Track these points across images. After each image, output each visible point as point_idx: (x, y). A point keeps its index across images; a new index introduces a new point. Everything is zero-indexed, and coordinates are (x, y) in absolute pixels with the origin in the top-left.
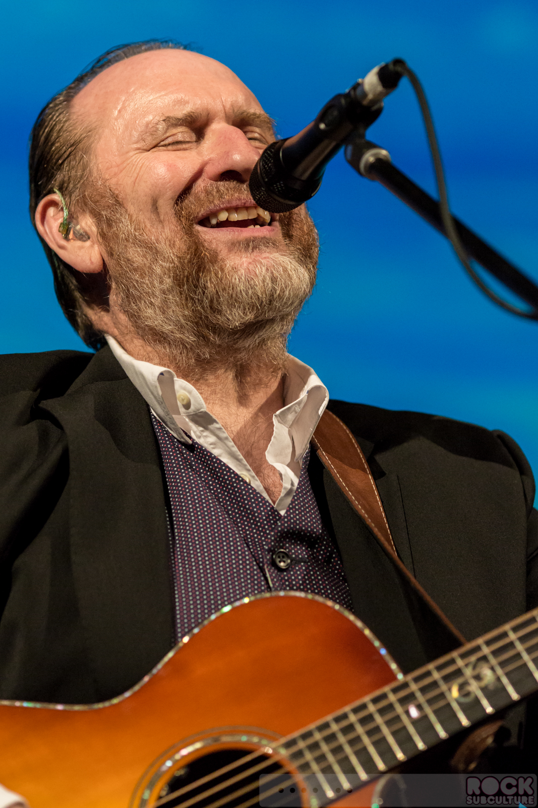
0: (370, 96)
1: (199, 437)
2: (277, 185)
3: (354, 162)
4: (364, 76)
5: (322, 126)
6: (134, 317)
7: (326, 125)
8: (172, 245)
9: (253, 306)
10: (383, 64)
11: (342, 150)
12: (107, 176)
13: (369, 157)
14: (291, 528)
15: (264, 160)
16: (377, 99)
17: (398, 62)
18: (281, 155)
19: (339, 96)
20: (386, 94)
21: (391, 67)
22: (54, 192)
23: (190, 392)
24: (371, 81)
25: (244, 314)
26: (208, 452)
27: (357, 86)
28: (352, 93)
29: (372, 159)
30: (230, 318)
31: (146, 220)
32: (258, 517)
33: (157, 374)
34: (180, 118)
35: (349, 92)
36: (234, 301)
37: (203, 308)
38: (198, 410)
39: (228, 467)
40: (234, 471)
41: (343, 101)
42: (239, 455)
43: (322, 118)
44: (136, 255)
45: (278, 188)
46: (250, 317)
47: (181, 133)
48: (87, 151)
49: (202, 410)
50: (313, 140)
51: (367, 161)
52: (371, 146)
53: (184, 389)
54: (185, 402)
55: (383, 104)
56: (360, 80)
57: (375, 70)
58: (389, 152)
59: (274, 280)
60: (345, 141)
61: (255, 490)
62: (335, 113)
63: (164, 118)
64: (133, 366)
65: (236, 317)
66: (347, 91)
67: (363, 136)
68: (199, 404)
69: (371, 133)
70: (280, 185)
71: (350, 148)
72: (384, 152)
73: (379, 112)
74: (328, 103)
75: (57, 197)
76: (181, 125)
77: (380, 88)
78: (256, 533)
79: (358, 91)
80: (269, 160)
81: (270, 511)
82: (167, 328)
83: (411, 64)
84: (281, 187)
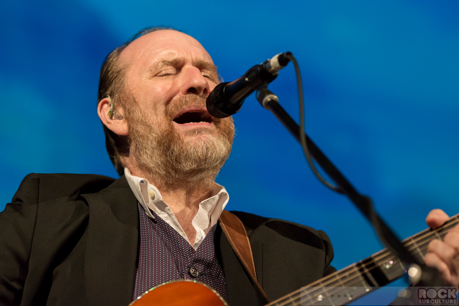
0: (273, 68)
1: (160, 214)
2: (220, 105)
3: (260, 99)
4: (271, 58)
5: (247, 79)
6: (138, 159)
7: (249, 79)
8: (159, 126)
9: (196, 161)
10: (281, 53)
11: (255, 92)
12: (131, 89)
13: (268, 98)
14: (199, 257)
15: (215, 91)
16: (275, 71)
17: (289, 53)
18: (224, 90)
19: (257, 66)
20: (281, 69)
21: (285, 55)
22: (108, 97)
23: (155, 191)
24: (274, 61)
25: (191, 164)
26: (163, 221)
27: (267, 62)
28: (264, 65)
29: (269, 100)
30: (185, 166)
31: (149, 113)
32: (184, 252)
33: (140, 181)
34: (170, 61)
35: (263, 64)
36: (187, 158)
37: (172, 160)
38: (158, 200)
39: (172, 228)
40: (175, 230)
41: (259, 69)
42: (178, 223)
43: (247, 75)
44: (141, 129)
45: (220, 106)
46: (194, 166)
47: (171, 70)
48: (124, 75)
49: (160, 200)
50: (241, 85)
51: (267, 100)
52: (269, 93)
53: (152, 189)
54: (152, 196)
55: (278, 73)
56: (269, 60)
57: (277, 56)
58: (278, 97)
59: (207, 148)
60: (257, 88)
61: (184, 239)
62: (254, 74)
63: (162, 61)
64: (130, 178)
65: (187, 166)
66: (261, 64)
67: (266, 87)
68: (159, 197)
69: (271, 86)
70: (221, 105)
71: (259, 92)
72: (275, 97)
73: (275, 76)
74: (251, 68)
75: (108, 99)
76: (170, 65)
77: (278, 65)
78: (183, 260)
79: (267, 65)
80: (217, 92)
81: (191, 250)
82: (151, 165)
83: (295, 55)
84: (222, 106)
